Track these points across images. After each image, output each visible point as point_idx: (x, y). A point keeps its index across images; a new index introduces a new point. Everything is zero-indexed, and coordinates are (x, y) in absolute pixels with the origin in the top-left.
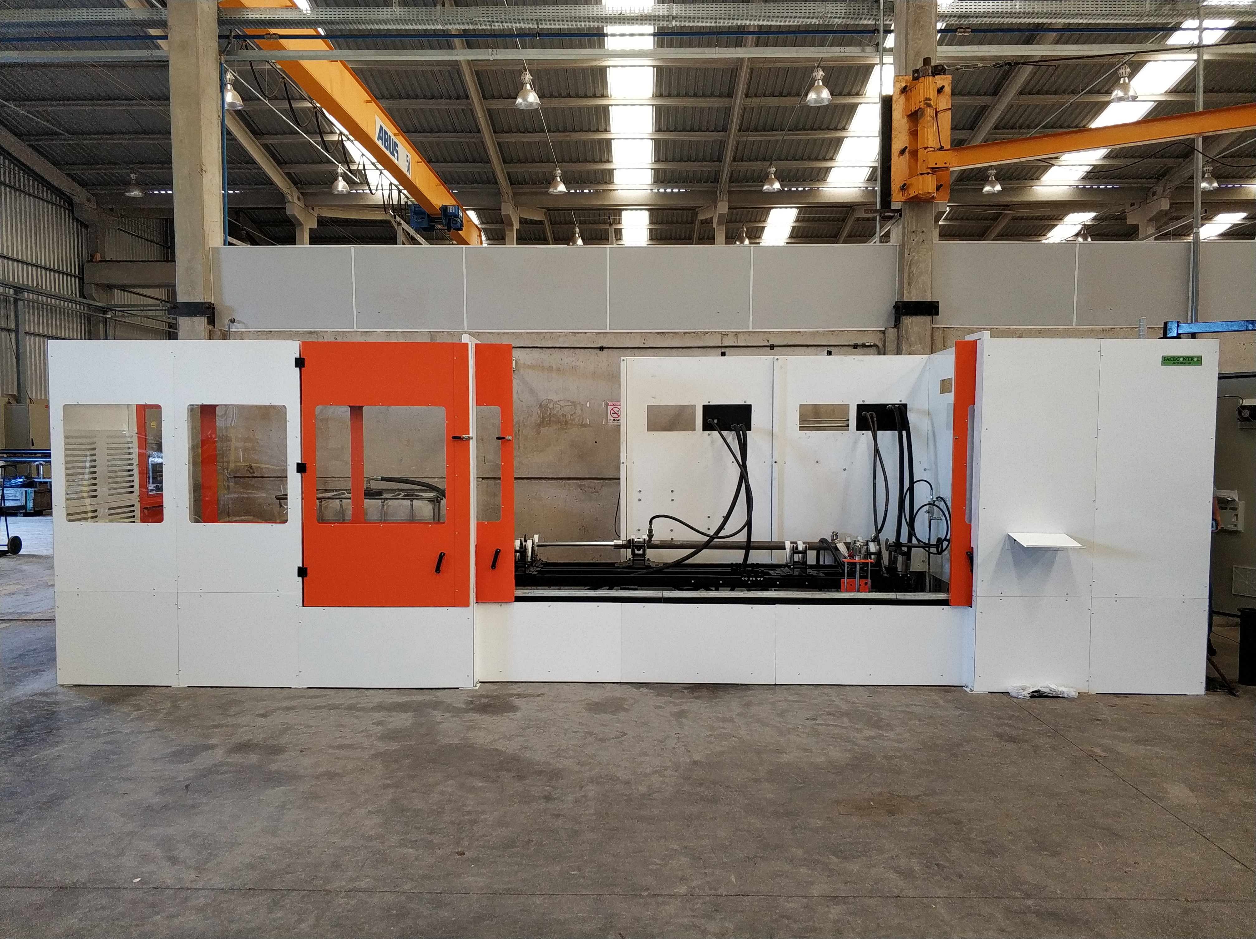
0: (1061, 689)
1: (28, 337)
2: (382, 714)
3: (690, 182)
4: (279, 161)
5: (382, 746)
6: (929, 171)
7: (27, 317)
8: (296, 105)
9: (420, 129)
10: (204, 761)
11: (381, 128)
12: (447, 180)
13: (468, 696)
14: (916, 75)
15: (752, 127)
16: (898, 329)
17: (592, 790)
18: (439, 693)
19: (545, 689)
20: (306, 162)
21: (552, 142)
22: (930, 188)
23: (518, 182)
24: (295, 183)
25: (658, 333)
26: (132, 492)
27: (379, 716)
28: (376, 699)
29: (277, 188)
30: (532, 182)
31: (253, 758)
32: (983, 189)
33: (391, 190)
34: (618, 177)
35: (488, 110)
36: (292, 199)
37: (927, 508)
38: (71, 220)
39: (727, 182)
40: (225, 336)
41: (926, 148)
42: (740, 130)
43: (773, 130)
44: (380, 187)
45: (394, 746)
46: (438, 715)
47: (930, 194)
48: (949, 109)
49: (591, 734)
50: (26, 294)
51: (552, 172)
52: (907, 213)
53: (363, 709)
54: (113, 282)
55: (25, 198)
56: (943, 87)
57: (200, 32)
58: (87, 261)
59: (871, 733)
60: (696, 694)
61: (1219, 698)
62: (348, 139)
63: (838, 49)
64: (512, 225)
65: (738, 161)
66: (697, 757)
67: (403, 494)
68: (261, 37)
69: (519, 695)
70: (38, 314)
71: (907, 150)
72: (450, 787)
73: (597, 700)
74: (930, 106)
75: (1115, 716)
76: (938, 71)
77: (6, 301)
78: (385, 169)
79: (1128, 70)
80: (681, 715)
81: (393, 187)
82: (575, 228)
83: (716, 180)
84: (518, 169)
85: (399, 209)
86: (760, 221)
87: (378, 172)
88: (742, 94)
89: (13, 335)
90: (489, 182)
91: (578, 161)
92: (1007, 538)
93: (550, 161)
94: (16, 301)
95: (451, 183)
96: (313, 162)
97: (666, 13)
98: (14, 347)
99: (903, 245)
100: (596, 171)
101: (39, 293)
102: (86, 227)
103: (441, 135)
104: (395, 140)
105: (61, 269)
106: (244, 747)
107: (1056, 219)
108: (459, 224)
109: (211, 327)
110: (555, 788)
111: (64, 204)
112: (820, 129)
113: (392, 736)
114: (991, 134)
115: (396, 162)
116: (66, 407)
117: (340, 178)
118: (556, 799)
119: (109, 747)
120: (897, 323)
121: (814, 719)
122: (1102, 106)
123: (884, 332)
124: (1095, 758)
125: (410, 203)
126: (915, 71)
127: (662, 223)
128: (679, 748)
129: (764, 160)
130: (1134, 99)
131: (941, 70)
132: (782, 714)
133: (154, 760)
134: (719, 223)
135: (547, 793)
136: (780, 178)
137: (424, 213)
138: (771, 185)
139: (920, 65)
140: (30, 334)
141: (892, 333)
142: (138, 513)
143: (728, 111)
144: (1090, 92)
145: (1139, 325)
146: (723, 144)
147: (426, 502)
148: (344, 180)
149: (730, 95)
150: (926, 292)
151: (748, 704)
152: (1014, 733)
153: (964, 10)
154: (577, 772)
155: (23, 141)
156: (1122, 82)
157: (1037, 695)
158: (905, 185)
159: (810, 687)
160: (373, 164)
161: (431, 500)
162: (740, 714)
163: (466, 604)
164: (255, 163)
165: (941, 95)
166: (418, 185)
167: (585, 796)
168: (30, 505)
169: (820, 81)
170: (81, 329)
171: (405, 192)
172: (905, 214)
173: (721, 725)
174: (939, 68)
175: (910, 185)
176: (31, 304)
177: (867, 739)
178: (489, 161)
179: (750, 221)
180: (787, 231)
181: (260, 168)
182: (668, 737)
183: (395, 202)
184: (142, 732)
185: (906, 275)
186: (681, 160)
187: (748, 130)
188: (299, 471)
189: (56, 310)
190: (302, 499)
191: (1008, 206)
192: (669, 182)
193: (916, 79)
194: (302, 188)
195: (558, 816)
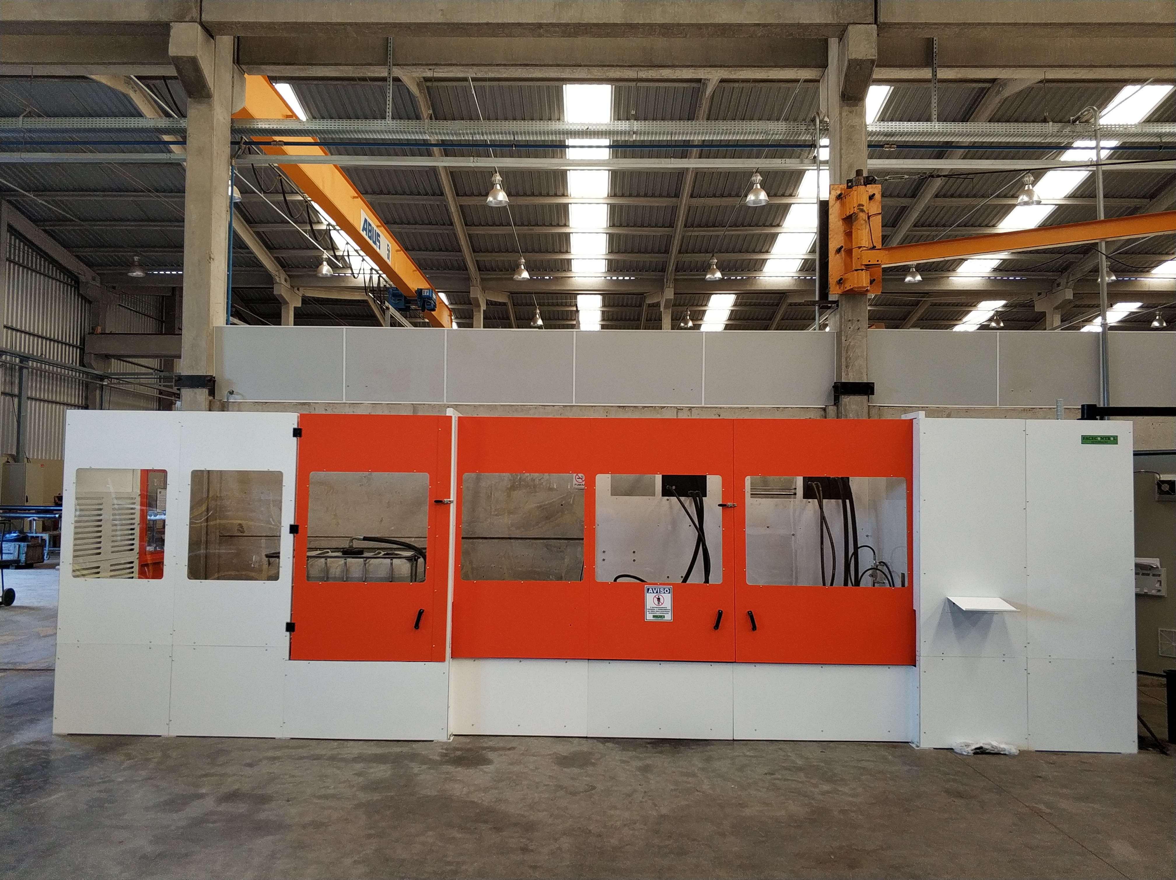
0: (1003, 746)
1: (29, 402)
2: (362, 765)
3: (640, 271)
4: (269, 247)
5: (363, 797)
6: (863, 267)
7: (30, 384)
8: (289, 198)
9: (398, 220)
10: (195, 809)
11: (366, 220)
12: (422, 266)
13: (442, 749)
14: (850, 184)
15: (696, 223)
16: (837, 406)
17: (566, 843)
18: (414, 745)
19: (515, 743)
20: (294, 248)
21: (518, 235)
22: (864, 281)
23: (486, 268)
24: (283, 266)
25: (619, 407)
26: (132, 550)
27: (359, 766)
28: (356, 750)
29: (266, 271)
30: (499, 269)
31: (241, 808)
32: (904, 279)
33: (371, 273)
34: (575, 266)
35: (461, 206)
36: (280, 280)
37: (870, 572)
38: (76, 297)
39: (674, 271)
40: (224, 407)
41: (860, 247)
42: (685, 226)
43: (714, 227)
44: (362, 272)
45: (376, 796)
46: (416, 768)
47: (864, 288)
48: (880, 214)
49: (561, 787)
50: (30, 362)
51: (517, 261)
52: (843, 304)
53: (344, 760)
54: (111, 352)
55: (36, 276)
56: (874, 195)
57: (215, 139)
58: (89, 334)
59: (826, 787)
60: (659, 749)
61: (1151, 757)
62: (335, 229)
63: (778, 161)
64: (479, 306)
65: (683, 253)
66: (664, 811)
67: (383, 553)
68: (269, 143)
69: (492, 749)
70: (41, 381)
71: (843, 249)
72: (430, 837)
73: (565, 754)
74: (862, 211)
75: (1056, 774)
76: (869, 181)
77: (12, 369)
78: (367, 255)
79: (1032, 178)
80: (646, 769)
81: (374, 272)
82: (536, 310)
83: (663, 270)
84: (486, 258)
85: (378, 292)
86: (702, 305)
87: (361, 259)
88: (687, 195)
89: (16, 400)
90: (459, 268)
91: (540, 251)
92: (947, 602)
93: (515, 251)
94: (21, 369)
95: (426, 269)
96: (300, 248)
97: (627, 129)
98: (16, 410)
99: (841, 331)
100: (556, 260)
101: (41, 362)
102: (90, 302)
103: (417, 226)
104: (378, 231)
105: (64, 340)
106: (232, 797)
107: (971, 306)
108: (432, 306)
109: (211, 398)
110: (531, 840)
111: (71, 282)
112: (757, 225)
113: (374, 786)
114: (911, 231)
115: (378, 250)
116: (79, 471)
117: (325, 263)
118: (532, 851)
119: (103, 795)
120: (836, 401)
121: (772, 774)
122: (1008, 209)
123: (824, 410)
124: (1039, 813)
125: (388, 286)
126: (849, 181)
127: (613, 306)
128: (646, 801)
129: (707, 252)
130: (1039, 203)
131: (872, 180)
132: (741, 769)
133: (147, 809)
134: (666, 307)
135: (522, 845)
136: (721, 268)
137: (401, 295)
138: (713, 274)
139: (853, 176)
140: (32, 399)
141: (832, 410)
142: (136, 569)
143: (675, 209)
144: (998, 196)
145: (1057, 406)
146: (670, 239)
147: (404, 560)
148: (328, 264)
149: (677, 196)
150: (862, 374)
151: (709, 759)
152: (961, 788)
153: (890, 130)
154: (551, 825)
155: (38, 226)
156: (1026, 188)
157: (980, 751)
158: (841, 279)
159: (768, 743)
160: (356, 251)
161: (409, 559)
162: (703, 769)
163: (442, 659)
164: (247, 248)
165: (872, 201)
166: (396, 270)
167: (559, 848)
168: (23, 558)
169: (758, 185)
170: (79, 394)
171: (384, 276)
172: (842, 305)
173: (685, 779)
174: (871, 178)
175: (846, 279)
176: (35, 371)
177: (824, 793)
178: (460, 250)
179: (692, 305)
180: (726, 314)
181: (251, 253)
182: (635, 791)
183: (375, 285)
184: (135, 781)
185: (843, 360)
186: (632, 252)
187: (692, 226)
188: (292, 531)
189: (57, 378)
190: (294, 557)
191: (927, 294)
192: (621, 271)
193: (849, 187)
194: (290, 271)
195: (535, 868)
